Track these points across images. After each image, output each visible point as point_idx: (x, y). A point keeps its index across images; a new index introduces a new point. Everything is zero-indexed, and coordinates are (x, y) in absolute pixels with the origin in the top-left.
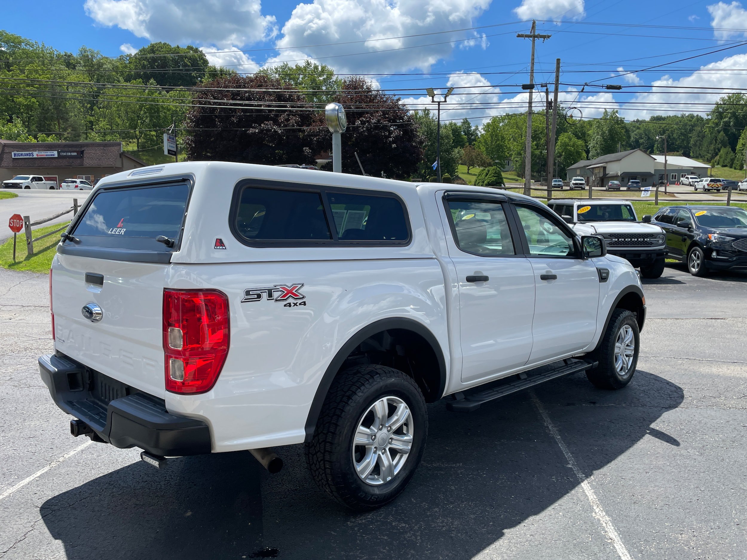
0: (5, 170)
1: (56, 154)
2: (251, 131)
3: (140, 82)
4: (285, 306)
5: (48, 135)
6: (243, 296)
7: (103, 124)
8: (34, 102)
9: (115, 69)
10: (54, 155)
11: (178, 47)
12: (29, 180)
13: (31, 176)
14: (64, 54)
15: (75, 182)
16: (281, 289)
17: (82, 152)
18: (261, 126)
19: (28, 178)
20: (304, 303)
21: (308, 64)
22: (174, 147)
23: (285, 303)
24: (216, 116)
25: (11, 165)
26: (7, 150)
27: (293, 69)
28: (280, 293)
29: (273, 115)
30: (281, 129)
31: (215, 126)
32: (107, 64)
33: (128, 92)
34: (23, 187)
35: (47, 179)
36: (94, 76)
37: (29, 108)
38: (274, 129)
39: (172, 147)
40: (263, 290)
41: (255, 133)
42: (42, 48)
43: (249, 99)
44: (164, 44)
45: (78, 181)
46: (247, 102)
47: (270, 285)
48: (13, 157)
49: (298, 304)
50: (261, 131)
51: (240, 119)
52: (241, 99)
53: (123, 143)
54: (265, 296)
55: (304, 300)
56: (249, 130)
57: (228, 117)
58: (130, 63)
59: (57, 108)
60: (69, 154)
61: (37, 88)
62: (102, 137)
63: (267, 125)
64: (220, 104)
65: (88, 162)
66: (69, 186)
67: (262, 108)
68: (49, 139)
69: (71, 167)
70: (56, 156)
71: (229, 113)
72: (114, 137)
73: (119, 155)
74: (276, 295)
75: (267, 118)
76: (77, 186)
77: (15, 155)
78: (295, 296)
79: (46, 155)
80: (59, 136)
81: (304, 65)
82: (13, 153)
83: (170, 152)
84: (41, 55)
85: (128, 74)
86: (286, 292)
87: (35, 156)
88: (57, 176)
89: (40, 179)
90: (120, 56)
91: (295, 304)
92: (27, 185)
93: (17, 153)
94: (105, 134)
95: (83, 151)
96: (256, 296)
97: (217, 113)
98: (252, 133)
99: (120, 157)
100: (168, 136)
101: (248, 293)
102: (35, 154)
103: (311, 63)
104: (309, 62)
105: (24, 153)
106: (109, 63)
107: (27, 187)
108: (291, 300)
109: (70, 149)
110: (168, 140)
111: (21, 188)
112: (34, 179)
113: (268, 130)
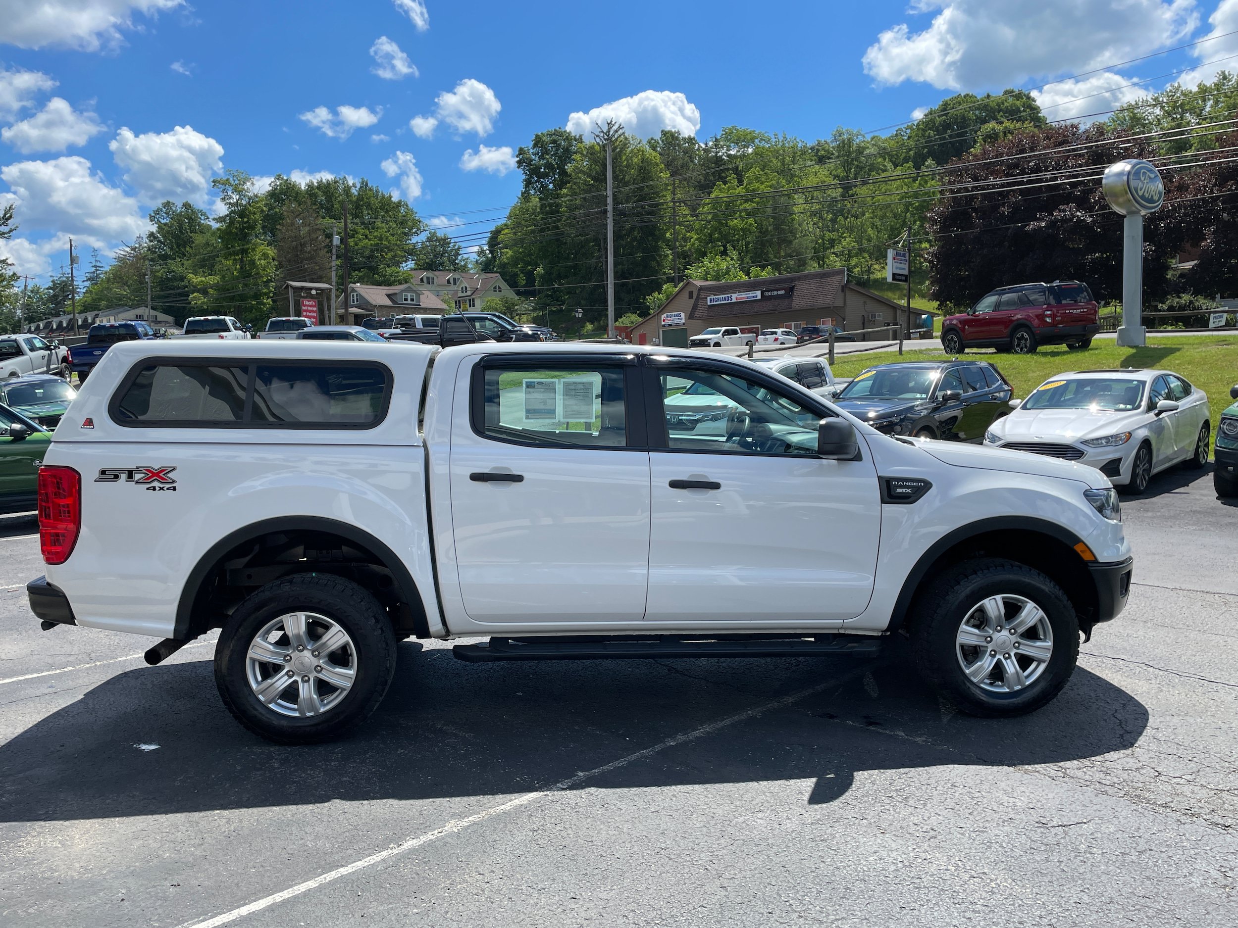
0: (700, 321)
1: (758, 294)
2: (1033, 225)
3: (909, 167)
4: (148, 489)
5: (763, 268)
6: (97, 475)
7: (848, 242)
8: (751, 224)
9: (884, 153)
10: (756, 296)
11: (988, 96)
12: (720, 335)
13: (724, 329)
14: (817, 143)
15: (775, 333)
16: (145, 471)
17: (792, 289)
18: (1052, 215)
19: (719, 332)
20: (174, 489)
21: (1225, 78)
22: (904, 269)
23: (148, 486)
24: (975, 210)
25: (706, 314)
26: (703, 295)
27: (1191, 92)
28: (143, 475)
29: (1079, 191)
30: (1091, 216)
31: (971, 226)
32: (870, 147)
33: (889, 187)
34: (712, 345)
35: (743, 331)
36: (851, 169)
37: (746, 231)
38: (1078, 216)
39: (900, 268)
40: (122, 471)
41: (1040, 228)
42: (783, 141)
43: (1037, 170)
44: (965, 97)
45: (779, 331)
46: (1033, 177)
47: (132, 466)
48: (709, 304)
49: (165, 489)
50: (1052, 224)
51: (1016, 209)
52: (1023, 172)
53: (876, 267)
54: (123, 476)
55: (174, 485)
56: (1028, 225)
57: (995, 208)
58: (909, 138)
59: (777, 227)
60: (775, 293)
61: (758, 203)
62: (846, 261)
63: (1064, 211)
64: (983, 188)
65: (798, 302)
66: (766, 339)
67: (1059, 182)
68: (764, 273)
69: (776, 312)
70: (759, 297)
71: (995, 199)
72: (862, 260)
73: (840, 287)
74: (137, 477)
75: (1067, 198)
76: (776, 340)
77: (711, 300)
78: (162, 480)
79: (748, 298)
80: (777, 267)
81: (1216, 80)
82: (708, 298)
83: (897, 277)
84: (781, 152)
85: (906, 157)
86: (150, 475)
87: (734, 300)
88: (759, 326)
89: (735, 332)
90: (897, 131)
91: (161, 489)
92: (716, 340)
93: (713, 297)
94: (850, 256)
95: (794, 286)
96: (113, 477)
97: (977, 204)
98: (1034, 230)
99: (843, 291)
100: (895, 252)
101: (103, 472)
102: (735, 297)
103: (1230, 75)
104: (1227, 73)
105: (721, 296)
106: (873, 145)
107: (717, 344)
108: (156, 484)
109: (777, 286)
110: (894, 259)
111: (709, 345)
112: (727, 332)
113: (1064, 220)
